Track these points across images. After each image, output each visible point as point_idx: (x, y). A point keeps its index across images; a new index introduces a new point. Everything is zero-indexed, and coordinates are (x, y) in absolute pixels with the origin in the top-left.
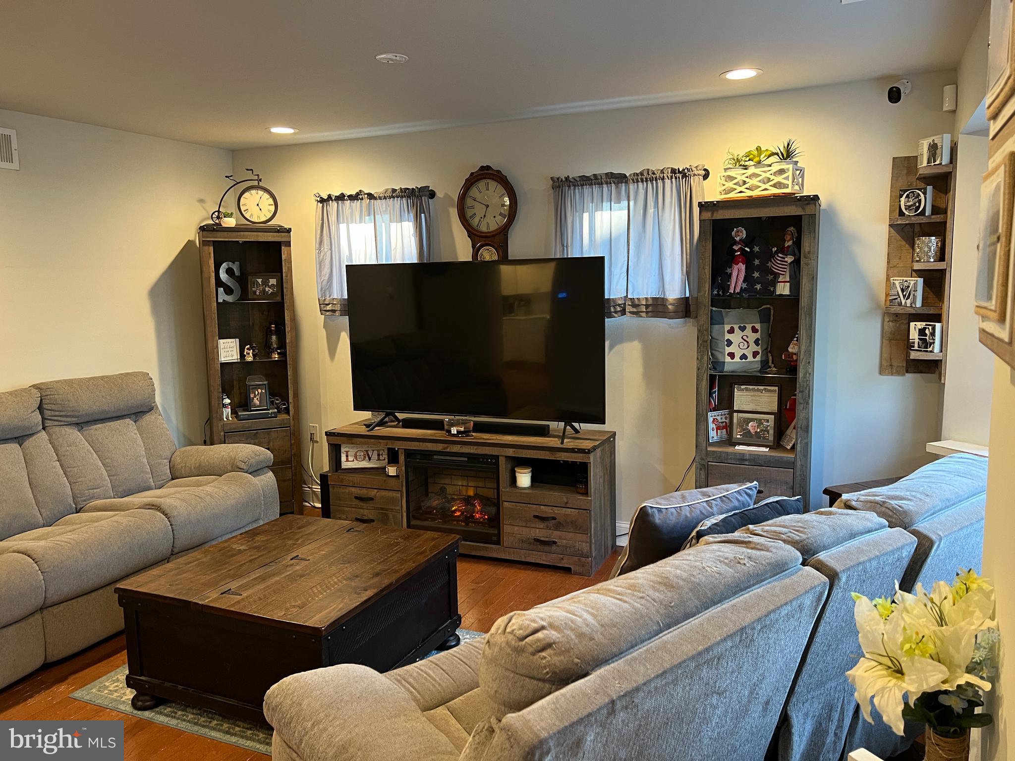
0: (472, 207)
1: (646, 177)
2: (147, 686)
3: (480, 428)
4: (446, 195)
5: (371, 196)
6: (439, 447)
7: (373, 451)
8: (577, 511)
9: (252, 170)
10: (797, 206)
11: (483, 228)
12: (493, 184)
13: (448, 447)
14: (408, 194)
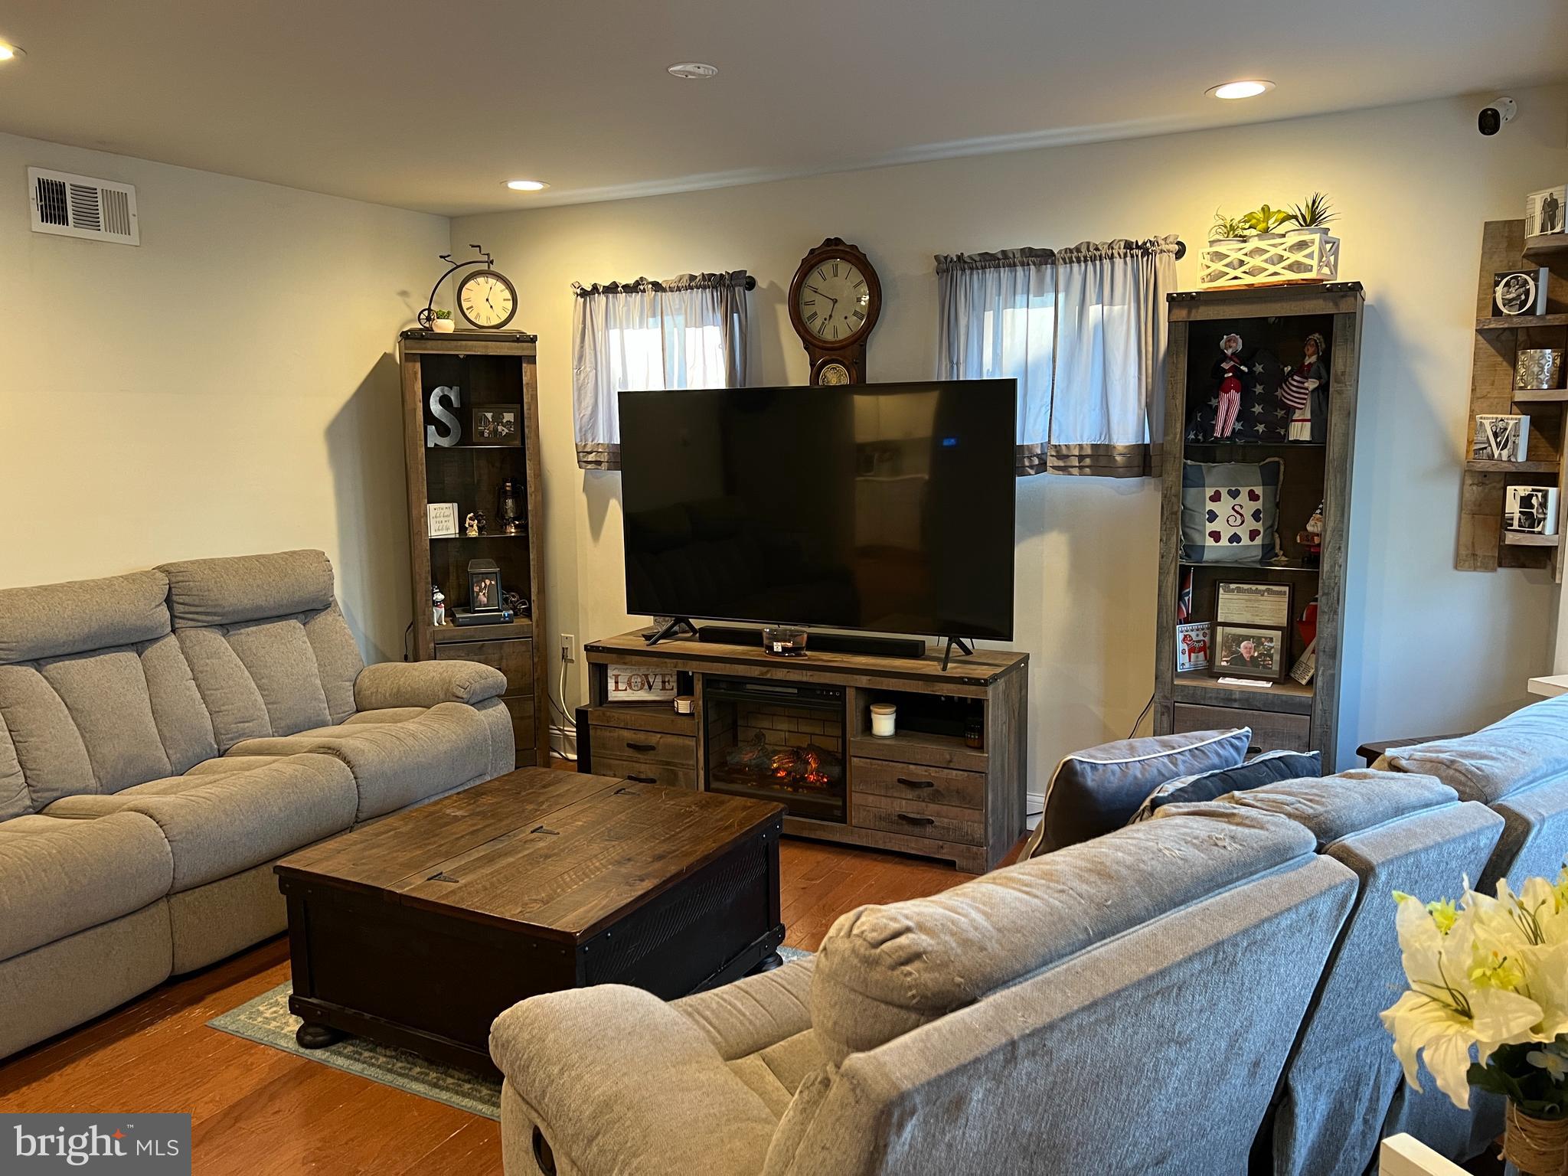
0: (812, 303)
1: (1085, 255)
2: (319, 1013)
3: (817, 643)
4: (772, 284)
5: (657, 287)
6: (755, 672)
7: (656, 675)
8: (966, 774)
9: (479, 246)
10: (1325, 299)
11: (828, 335)
12: (844, 267)
13: (768, 672)
14: (714, 282)
